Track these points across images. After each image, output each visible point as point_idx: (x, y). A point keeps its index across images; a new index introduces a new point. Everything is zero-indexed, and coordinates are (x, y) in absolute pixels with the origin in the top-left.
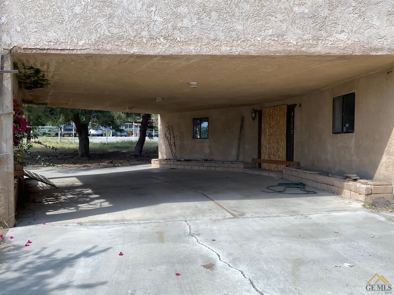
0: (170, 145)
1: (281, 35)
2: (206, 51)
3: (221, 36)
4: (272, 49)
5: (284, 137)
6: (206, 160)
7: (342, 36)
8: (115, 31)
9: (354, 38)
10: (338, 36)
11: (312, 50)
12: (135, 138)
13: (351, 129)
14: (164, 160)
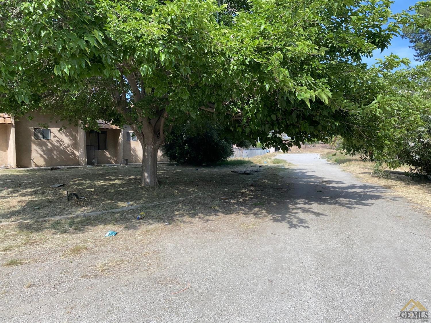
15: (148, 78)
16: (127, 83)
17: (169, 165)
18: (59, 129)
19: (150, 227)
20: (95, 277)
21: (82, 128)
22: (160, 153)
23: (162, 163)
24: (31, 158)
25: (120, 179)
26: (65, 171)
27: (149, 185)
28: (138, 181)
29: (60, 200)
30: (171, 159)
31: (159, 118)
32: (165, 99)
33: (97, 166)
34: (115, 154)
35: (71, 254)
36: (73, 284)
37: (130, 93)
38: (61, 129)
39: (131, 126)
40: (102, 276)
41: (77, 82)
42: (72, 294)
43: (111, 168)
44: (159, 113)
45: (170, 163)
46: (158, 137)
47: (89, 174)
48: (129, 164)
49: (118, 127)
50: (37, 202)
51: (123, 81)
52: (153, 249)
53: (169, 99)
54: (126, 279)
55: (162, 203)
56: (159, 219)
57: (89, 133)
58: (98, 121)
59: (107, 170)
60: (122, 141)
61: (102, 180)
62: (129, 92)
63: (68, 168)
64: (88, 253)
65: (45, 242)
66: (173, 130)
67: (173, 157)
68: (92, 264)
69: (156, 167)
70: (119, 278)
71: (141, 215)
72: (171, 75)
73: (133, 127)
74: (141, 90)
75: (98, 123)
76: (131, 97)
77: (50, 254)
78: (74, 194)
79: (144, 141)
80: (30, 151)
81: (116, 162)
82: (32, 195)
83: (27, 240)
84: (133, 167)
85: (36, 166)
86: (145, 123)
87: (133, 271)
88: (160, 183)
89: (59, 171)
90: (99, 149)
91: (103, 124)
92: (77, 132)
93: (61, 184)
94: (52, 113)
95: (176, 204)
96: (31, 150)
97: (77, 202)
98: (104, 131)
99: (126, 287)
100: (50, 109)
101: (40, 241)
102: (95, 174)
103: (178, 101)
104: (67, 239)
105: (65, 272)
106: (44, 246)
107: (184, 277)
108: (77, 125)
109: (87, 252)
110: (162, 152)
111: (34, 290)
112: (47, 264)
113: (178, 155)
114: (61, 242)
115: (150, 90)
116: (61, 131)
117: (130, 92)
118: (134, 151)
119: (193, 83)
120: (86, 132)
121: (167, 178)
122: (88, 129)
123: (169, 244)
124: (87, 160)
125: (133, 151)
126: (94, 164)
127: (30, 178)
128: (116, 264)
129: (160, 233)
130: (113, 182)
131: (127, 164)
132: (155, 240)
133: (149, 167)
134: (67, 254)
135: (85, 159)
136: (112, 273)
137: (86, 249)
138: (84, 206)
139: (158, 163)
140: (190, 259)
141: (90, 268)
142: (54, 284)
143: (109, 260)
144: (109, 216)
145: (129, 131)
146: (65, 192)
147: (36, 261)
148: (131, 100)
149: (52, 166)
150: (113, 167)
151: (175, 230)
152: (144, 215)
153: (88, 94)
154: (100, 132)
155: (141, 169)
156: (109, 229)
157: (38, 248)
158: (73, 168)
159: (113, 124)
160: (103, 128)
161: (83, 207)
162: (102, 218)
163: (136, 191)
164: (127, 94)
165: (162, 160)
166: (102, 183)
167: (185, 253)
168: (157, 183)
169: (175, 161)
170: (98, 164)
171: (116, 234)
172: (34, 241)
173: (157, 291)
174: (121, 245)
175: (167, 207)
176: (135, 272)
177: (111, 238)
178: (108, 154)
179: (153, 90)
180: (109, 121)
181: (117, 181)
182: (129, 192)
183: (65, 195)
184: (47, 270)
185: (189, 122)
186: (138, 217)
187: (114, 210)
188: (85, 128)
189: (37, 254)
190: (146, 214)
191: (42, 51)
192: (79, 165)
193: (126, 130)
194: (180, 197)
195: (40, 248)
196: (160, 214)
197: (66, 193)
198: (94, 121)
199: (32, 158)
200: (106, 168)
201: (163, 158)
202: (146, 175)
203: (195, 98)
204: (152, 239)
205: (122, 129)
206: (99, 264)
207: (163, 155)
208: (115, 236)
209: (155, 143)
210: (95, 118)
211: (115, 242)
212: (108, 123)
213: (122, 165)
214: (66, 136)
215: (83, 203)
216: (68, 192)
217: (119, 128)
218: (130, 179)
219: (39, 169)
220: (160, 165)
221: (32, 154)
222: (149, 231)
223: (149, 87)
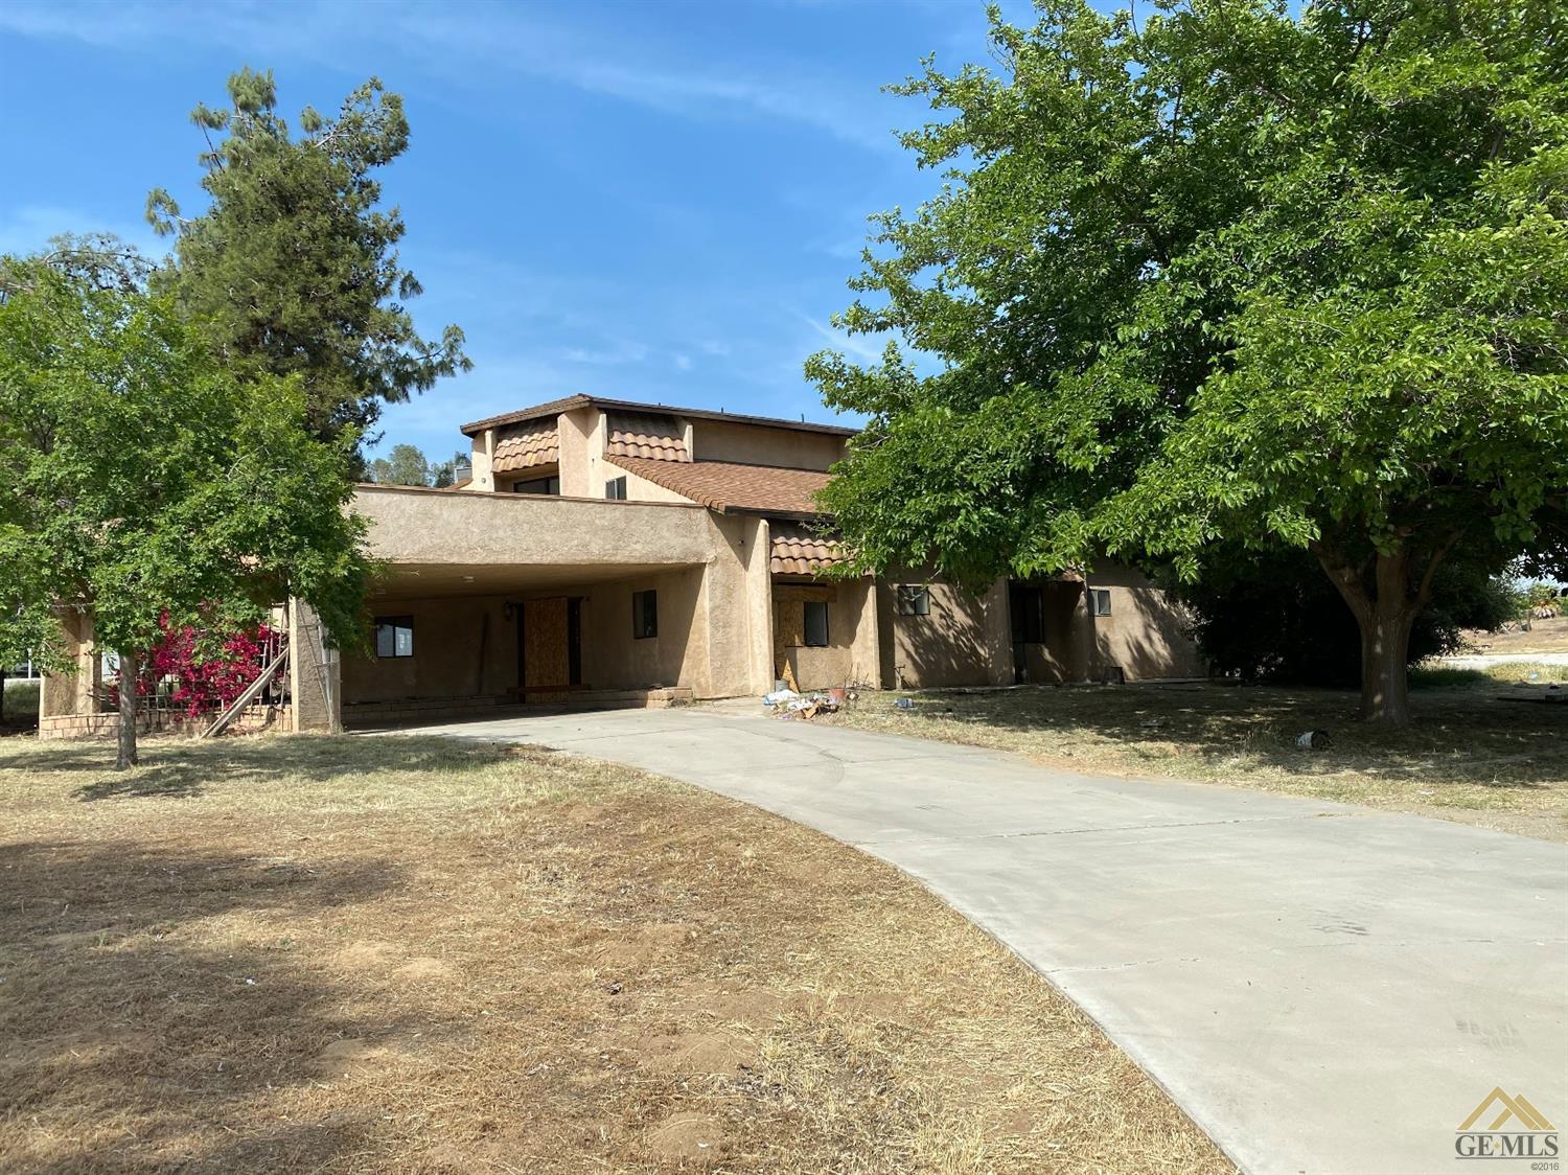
1: (586, 546)
2: (518, 560)
3: (533, 547)
4: (579, 558)
5: (565, 648)
6: (413, 698)
7: (638, 546)
8: (436, 541)
9: (648, 548)
10: (635, 546)
11: (613, 559)
13: (654, 633)
18: (942, 587)
24: (895, 664)
34: (1064, 656)
60: (1085, 617)
81: (1067, 678)
85: (905, 685)
90: (1031, 641)
96: (893, 645)
116: (946, 592)
118: (1106, 645)
120: (1010, 593)
124: (1014, 668)
125: (1102, 647)
126: (1025, 682)
133: (1390, 677)
135: (1011, 668)
170: (1032, 682)
178: (1047, 655)
192: (989, 684)
199: (897, 666)
214: (957, 605)
221: (896, 654)
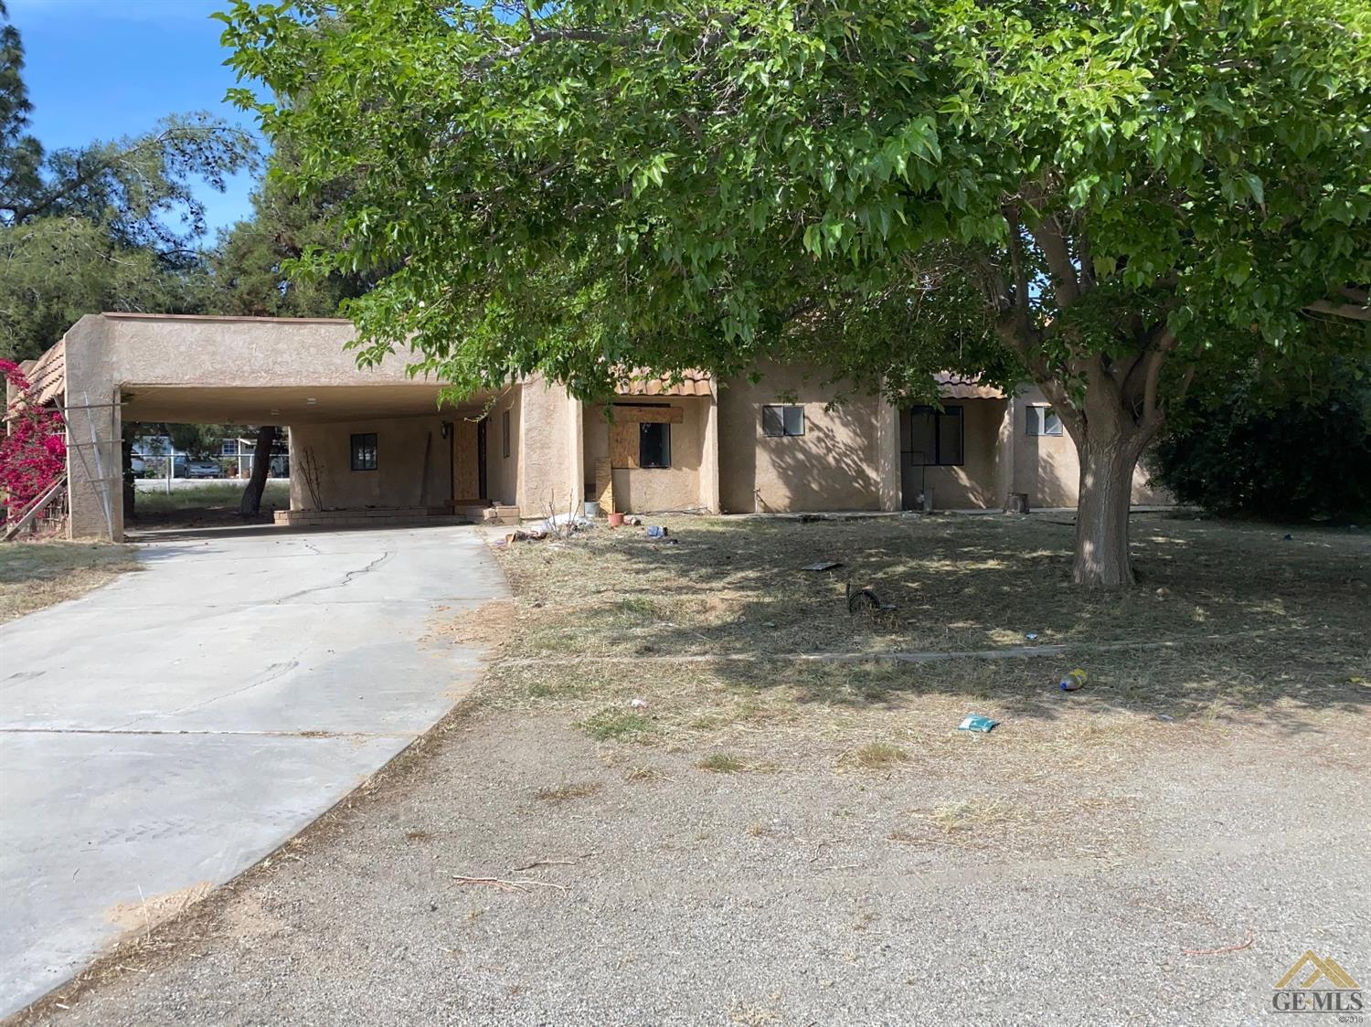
0: (309, 482)
5: (477, 465)
6: (372, 507)
12: (241, 480)
14: (297, 512)
15: (1104, 225)
16: (1031, 247)
17: (1175, 518)
18: (825, 405)
19: (1104, 721)
20: (931, 845)
21: (889, 401)
22: (1139, 477)
23: (1148, 509)
24: (754, 487)
25: (1003, 558)
26: (840, 527)
27: (1101, 583)
28: (1064, 567)
29: (828, 608)
30: (1180, 498)
31: (1143, 354)
32: (1164, 290)
33: (930, 514)
34: (987, 479)
35: (861, 765)
36: (869, 853)
37: (1041, 281)
38: (831, 404)
39: (1043, 385)
40: (952, 846)
41: (881, 265)
42: (866, 878)
43: (973, 522)
44: (1142, 339)
45: (1178, 510)
46: (1135, 419)
47: (909, 537)
48: (1031, 510)
49: (1000, 392)
50: (770, 609)
51: (1018, 244)
52: (1116, 792)
53: (1180, 286)
54: (1025, 870)
55: (1147, 646)
56: (1138, 699)
57: (911, 413)
58: (936, 377)
59: (961, 526)
60: (1009, 436)
61: (945, 557)
62: (1038, 278)
63: (848, 519)
64: (909, 769)
65: (793, 720)
66: (1192, 393)
67: (1187, 490)
68: (921, 805)
69: (1128, 523)
70: (1004, 862)
71: (1074, 678)
72: (1190, 205)
73: (1050, 392)
74: (1078, 266)
75: (937, 383)
76: (1045, 292)
77: (806, 755)
78: (867, 593)
79: (1085, 435)
80: (751, 468)
81: (991, 504)
82: (758, 588)
83: (749, 708)
84: (1044, 522)
85: (767, 509)
86: (1094, 374)
87: (1048, 851)
88: (1138, 577)
89: (821, 526)
90: (938, 463)
91: (953, 384)
92: (875, 413)
93: (829, 564)
94: (810, 361)
95: (1200, 654)
96: (754, 467)
97: (876, 617)
98: (956, 407)
99: (1028, 895)
100: (803, 350)
101: (781, 717)
102: (926, 539)
103: (1216, 291)
104: (851, 722)
105: (847, 814)
106: (790, 731)
107: (1231, 907)
108: (875, 391)
109: (906, 768)
110: (1147, 473)
111: (769, 844)
112: (800, 782)
113: (1211, 482)
114: (834, 727)
115: (1112, 263)
116: (831, 412)
117: (1041, 276)
118: (1049, 467)
119: (1280, 221)
120: (901, 411)
121: (1165, 563)
122: (907, 402)
123: (1173, 786)
124: (900, 494)
125: (1044, 468)
126: (922, 509)
127: (752, 543)
128: (993, 818)
129: (1138, 745)
130: (982, 566)
131: (1025, 510)
132: (1122, 764)
133: (1101, 523)
134: (850, 763)
135: (897, 494)
136: (981, 842)
137: (903, 757)
138: (896, 633)
139: (1132, 509)
140: (1257, 850)
141: (916, 816)
142: (819, 841)
143: (973, 802)
144: (969, 668)
145: (1035, 404)
146: (841, 587)
147: (772, 769)
148: (1044, 302)
149: (807, 511)
150: (979, 517)
151: (1196, 741)
152: (1085, 676)
153: (912, 296)
154: (943, 410)
155: (1071, 529)
156: (970, 710)
157: (777, 736)
158: (861, 518)
159: (982, 383)
160: (953, 398)
161: (892, 633)
162: (949, 673)
163: (1056, 599)
164: (1031, 284)
165: (1145, 500)
166: (946, 566)
167: (1237, 827)
168: (1131, 577)
169: (1198, 504)
170: (934, 507)
171: (993, 727)
172: (765, 714)
173: (1131, 931)
174: (1009, 763)
175: (1167, 662)
176: (1056, 853)
177: (976, 737)
178: (963, 478)
179: (1122, 262)
180: (972, 374)
181: (992, 564)
182: (1034, 599)
183: (841, 594)
184: (800, 798)
185: (1255, 363)
186: (1062, 682)
187: (982, 653)
188: (898, 400)
189: (773, 750)
190: (1089, 676)
191: (792, 189)
192: (879, 510)
193: (1024, 401)
194: (1215, 633)
195: (780, 736)
196: (1140, 682)
197: (844, 590)
198: (925, 376)
199: (757, 488)
200: (959, 520)
201: (1150, 493)
202: (1088, 547)
203: (1284, 276)
204: (1111, 758)
205: (1012, 401)
206: (944, 807)
207: (1149, 483)
208: (989, 732)
209: (1124, 440)
210: (926, 368)
211: (989, 751)
212: (968, 382)
213: (1008, 513)
214: (845, 424)
215: (893, 624)
216: (849, 585)
217: (1003, 393)
218: (1034, 558)
219: (774, 519)
220: (1139, 517)
221: (757, 476)
222: (1101, 731)
223: (1109, 253)
